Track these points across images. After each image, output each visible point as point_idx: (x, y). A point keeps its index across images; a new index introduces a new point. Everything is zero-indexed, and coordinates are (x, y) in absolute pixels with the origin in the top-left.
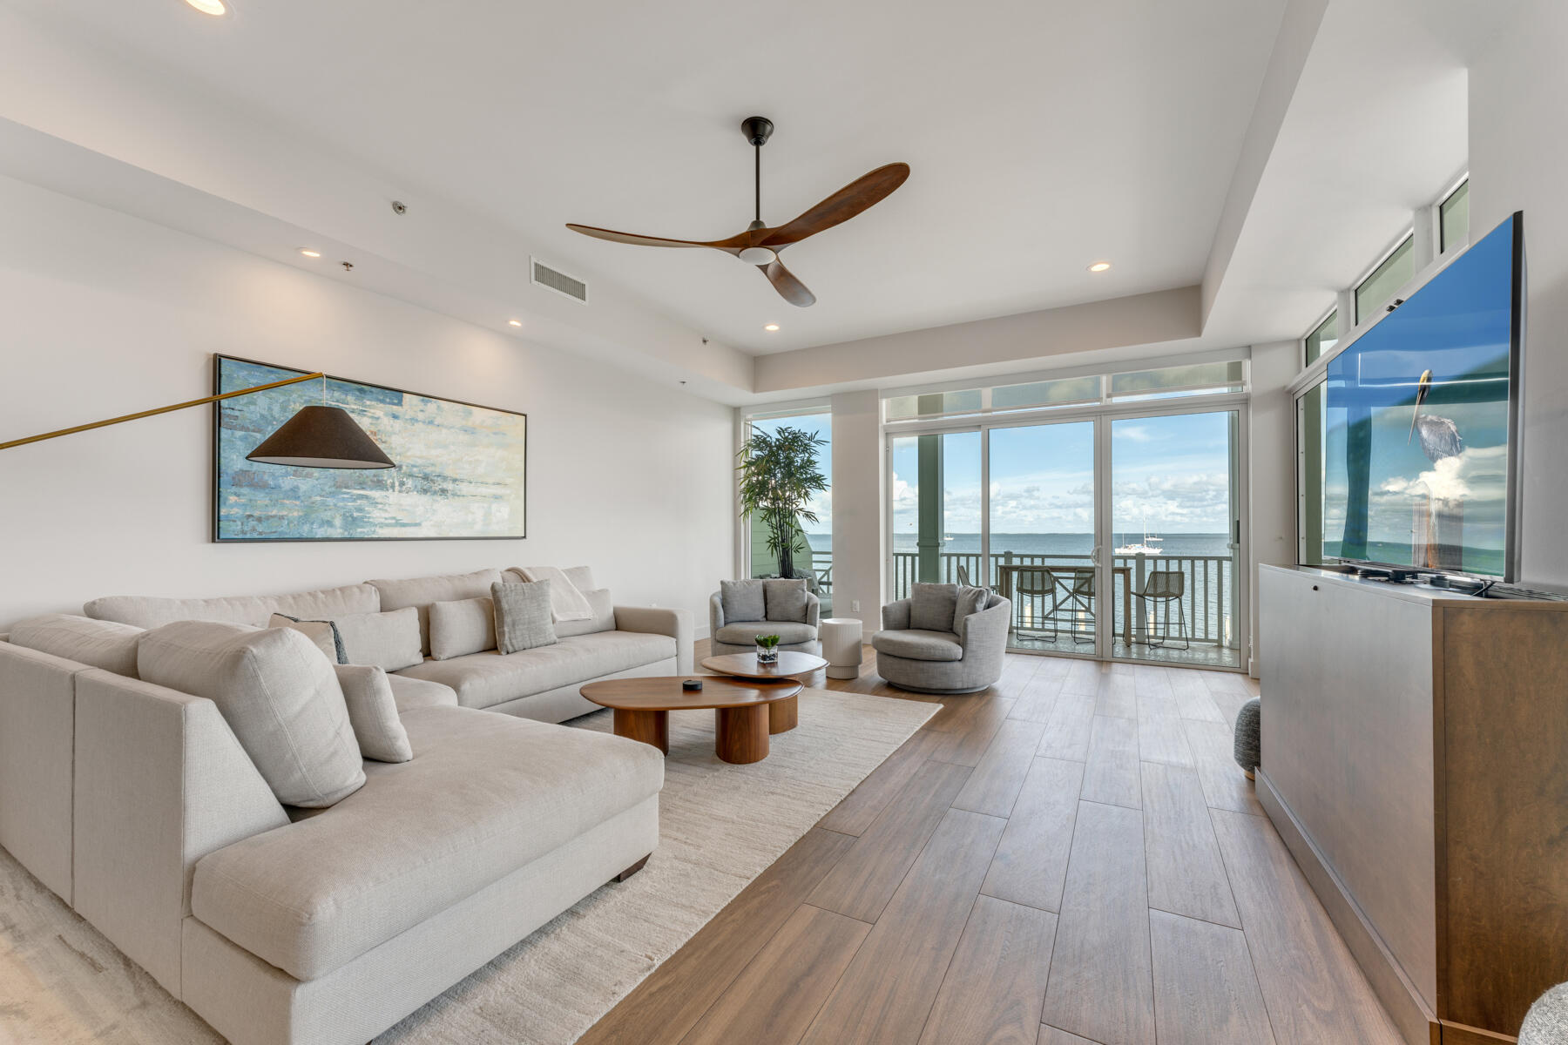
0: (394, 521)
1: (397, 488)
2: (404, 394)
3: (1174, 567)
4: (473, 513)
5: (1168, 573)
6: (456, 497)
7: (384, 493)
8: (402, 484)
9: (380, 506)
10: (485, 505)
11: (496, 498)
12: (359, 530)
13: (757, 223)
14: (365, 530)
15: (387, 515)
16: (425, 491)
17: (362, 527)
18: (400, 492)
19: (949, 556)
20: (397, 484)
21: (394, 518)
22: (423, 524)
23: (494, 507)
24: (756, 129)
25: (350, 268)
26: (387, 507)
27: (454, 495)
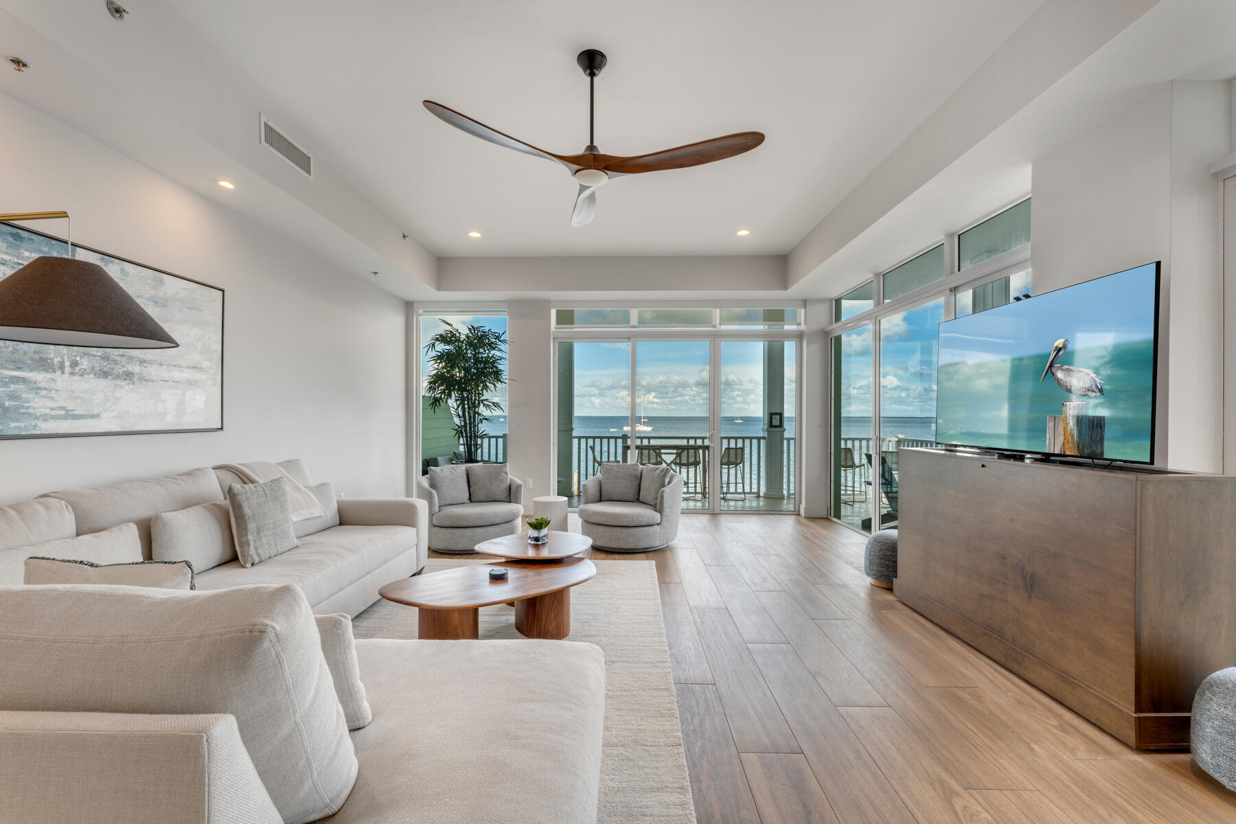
0: (63, 412)
1: (67, 369)
2: (77, 248)
3: (740, 444)
4: (164, 402)
5: (736, 449)
6: (144, 382)
7: (49, 376)
8: (74, 364)
9: (43, 393)
10: (179, 392)
11: (190, 384)
12: (13, 425)
13: (592, 147)
14: (23, 425)
15: (53, 405)
16: (105, 374)
17: (17, 420)
18: (72, 374)
19: (580, 438)
20: (67, 364)
21: (61, 408)
22: (104, 415)
23: (189, 394)
24: (592, 61)
25: (23, 68)
26: (53, 394)
27: (142, 379)
